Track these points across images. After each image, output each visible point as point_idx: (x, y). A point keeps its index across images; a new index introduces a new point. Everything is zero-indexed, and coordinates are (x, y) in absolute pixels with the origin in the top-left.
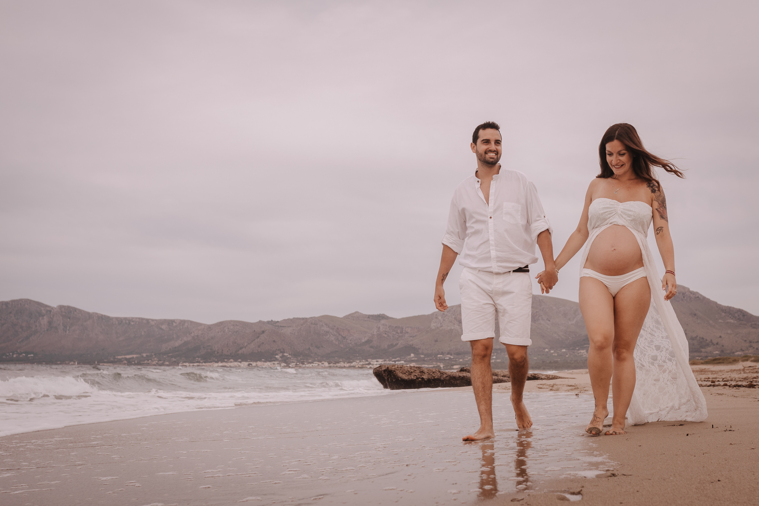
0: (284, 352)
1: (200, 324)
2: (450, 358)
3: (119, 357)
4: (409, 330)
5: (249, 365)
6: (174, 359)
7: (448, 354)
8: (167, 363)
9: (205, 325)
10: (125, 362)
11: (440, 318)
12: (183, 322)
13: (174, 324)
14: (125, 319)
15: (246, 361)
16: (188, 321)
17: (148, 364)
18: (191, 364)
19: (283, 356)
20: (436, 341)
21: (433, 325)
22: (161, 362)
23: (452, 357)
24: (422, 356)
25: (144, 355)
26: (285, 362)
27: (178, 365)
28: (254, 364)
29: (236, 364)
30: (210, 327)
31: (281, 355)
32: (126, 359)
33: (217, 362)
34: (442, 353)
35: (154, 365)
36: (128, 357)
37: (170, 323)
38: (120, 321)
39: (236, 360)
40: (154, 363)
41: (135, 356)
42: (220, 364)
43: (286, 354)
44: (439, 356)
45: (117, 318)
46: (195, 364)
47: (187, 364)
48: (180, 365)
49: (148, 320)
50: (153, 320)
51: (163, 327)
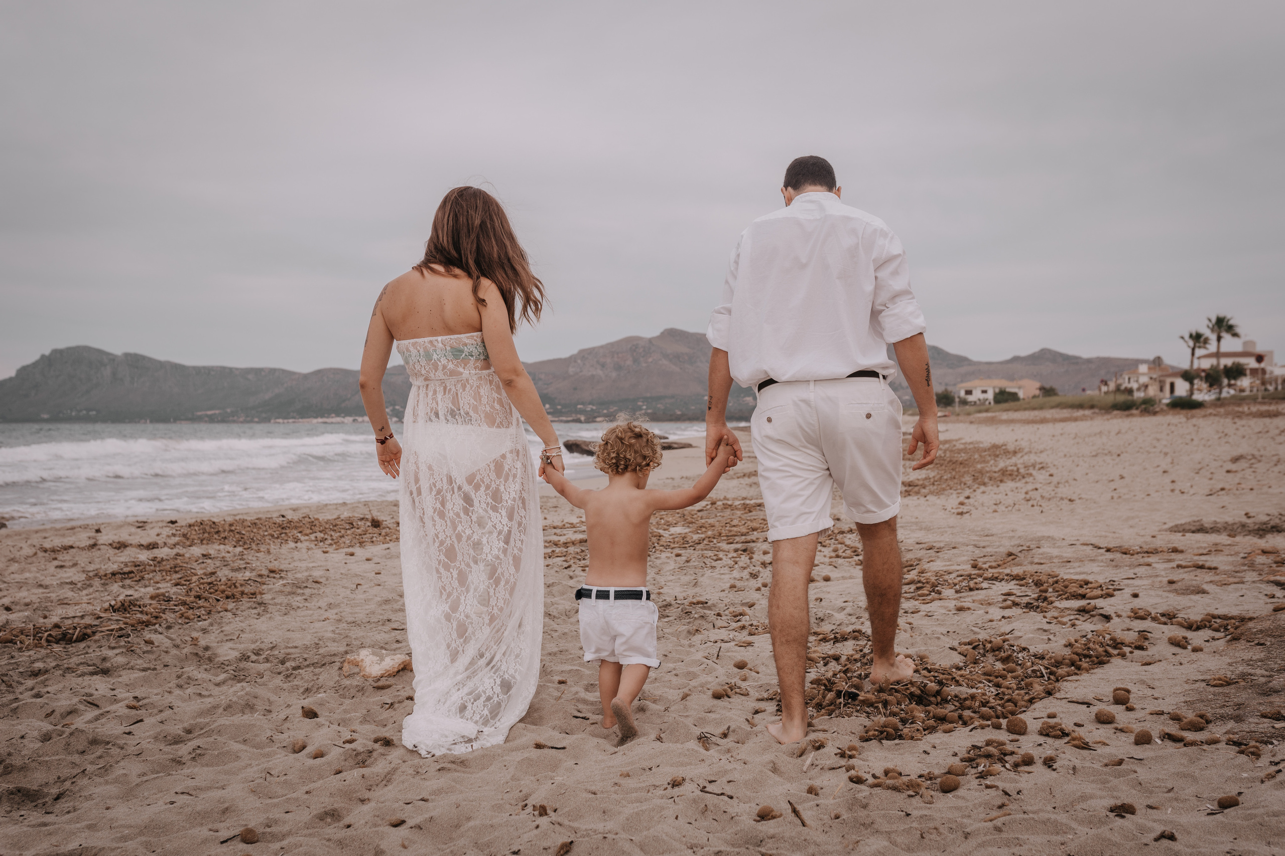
0: (394, 405)
1: (293, 373)
2: (592, 410)
3: (199, 413)
4: (543, 376)
5: (354, 420)
6: (264, 415)
7: (590, 404)
8: (256, 420)
9: (299, 374)
10: (206, 419)
11: (579, 361)
12: (273, 371)
13: (263, 373)
14: (204, 368)
15: (351, 416)
16: (279, 370)
17: (234, 422)
18: (286, 421)
19: (394, 410)
20: (575, 389)
21: (571, 370)
22: (249, 419)
23: (594, 408)
24: (559, 407)
25: (229, 410)
26: (397, 416)
27: (269, 421)
28: (360, 419)
29: (338, 419)
30: (306, 377)
31: (391, 408)
32: (207, 416)
33: (316, 417)
34: (583, 404)
35: (242, 422)
36: (209, 413)
37: (257, 371)
38: (198, 370)
39: (338, 415)
40: (241, 419)
41: (217, 412)
42: (320, 420)
43: (397, 407)
44: (579, 406)
45: (194, 368)
46: (291, 421)
47: (280, 421)
48: (272, 421)
49: (231, 369)
50: (237, 369)
51: (250, 377)
